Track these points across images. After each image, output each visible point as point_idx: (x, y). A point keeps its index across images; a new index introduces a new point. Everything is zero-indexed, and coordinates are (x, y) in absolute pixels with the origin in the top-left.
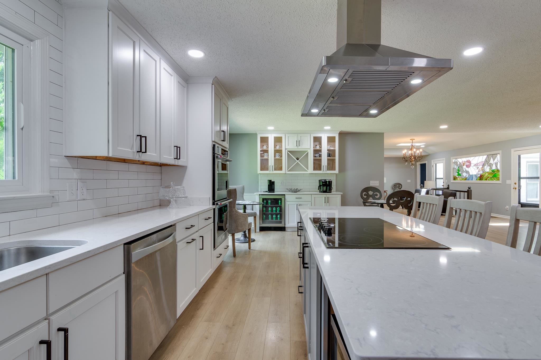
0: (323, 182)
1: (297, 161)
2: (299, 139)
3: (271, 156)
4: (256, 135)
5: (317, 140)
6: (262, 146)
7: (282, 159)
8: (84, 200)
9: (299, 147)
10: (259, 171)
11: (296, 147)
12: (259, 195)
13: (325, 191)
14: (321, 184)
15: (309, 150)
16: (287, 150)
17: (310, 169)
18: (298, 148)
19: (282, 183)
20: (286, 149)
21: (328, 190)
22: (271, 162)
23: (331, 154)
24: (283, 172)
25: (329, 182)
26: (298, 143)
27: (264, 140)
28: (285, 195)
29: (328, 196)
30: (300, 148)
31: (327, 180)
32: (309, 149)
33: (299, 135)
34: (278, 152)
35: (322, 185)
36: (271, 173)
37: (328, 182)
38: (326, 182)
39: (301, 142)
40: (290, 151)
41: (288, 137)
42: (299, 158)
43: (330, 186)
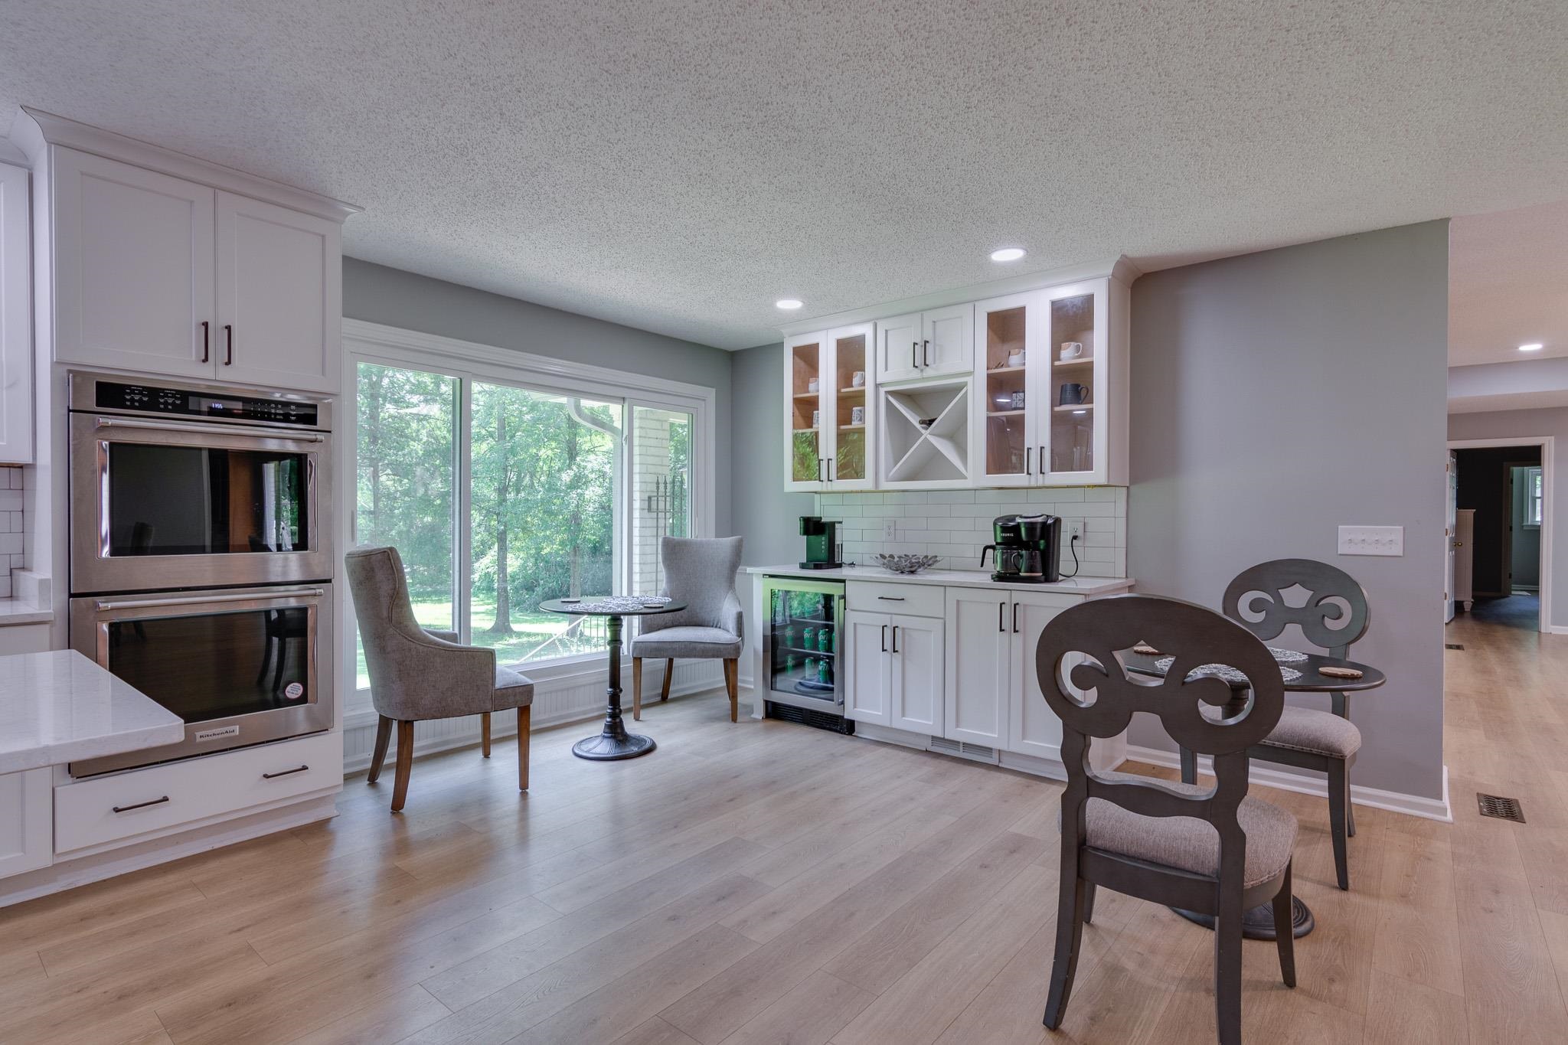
0: (1006, 530)
1: (926, 434)
2: (928, 335)
3: (827, 425)
4: (778, 347)
5: (1005, 327)
7: (865, 428)
9: (929, 372)
10: (789, 484)
11: (915, 374)
12: (763, 575)
13: (1012, 574)
14: (998, 540)
15: (970, 381)
16: (882, 390)
17: (975, 467)
18: (925, 375)
19: (892, 530)
20: (877, 386)
23: (1075, 386)
24: (868, 482)
25: (1030, 527)
26: (922, 352)
27: (807, 357)
28: (843, 581)
29: (1017, 597)
30: (933, 377)
31: (1019, 520)
32: (968, 375)
33: (928, 317)
34: (848, 403)
35: (998, 544)
36: (825, 491)
38: (1018, 527)
39: (935, 345)
40: (896, 394)
41: (886, 331)
42: (931, 422)
43: (1039, 549)
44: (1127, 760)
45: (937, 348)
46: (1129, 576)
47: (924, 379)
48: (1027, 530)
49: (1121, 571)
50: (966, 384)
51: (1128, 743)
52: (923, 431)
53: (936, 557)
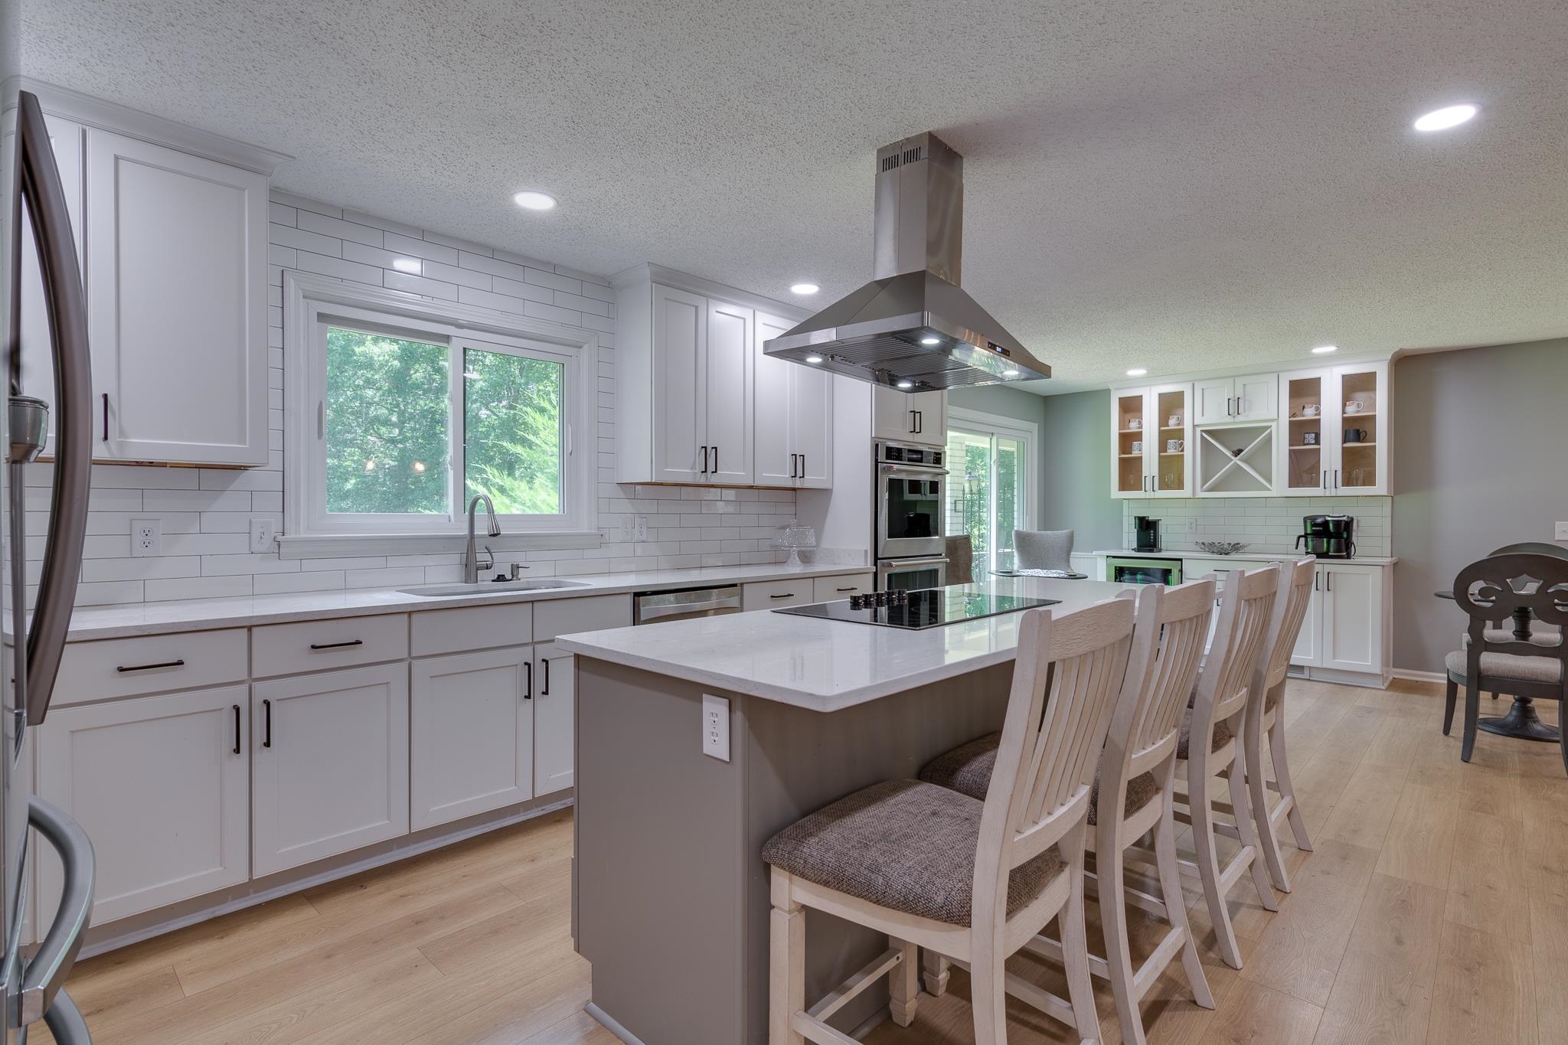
0: (1314, 525)
1: (1236, 460)
2: (1239, 394)
3: (1148, 450)
4: (1107, 392)
5: (1304, 390)
6: (1123, 424)
7: (1183, 455)
8: (644, 542)
9: (1240, 418)
10: (1116, 493)
11: (1229, 419)
12: (1107, 557)
13: (1324, 553)
14: (1309, 531)
15: (1274, 425)
16: (1198, 430)
17: (1279, 482)
18: (1236, 420)
19: (1194, 525)
20: (1194, 426)
21: (1332, 549)
22: (1150, 467)
23: (1356, 430)
24: (1187, 492)
25: (1337, 523)
26: (1235, 405)
27: (1131, 407)
28: (1181, 560)
29: (1328, 568)
30: (1242, 421)
31: (1329, 519)
32: (1273, 420)
33: (1240, 382)
34: (1169, 436)
35: (1309, 534)
36: (1150, 498)
37: (1331, 525)
38: (1326, 523)
39: (1245, 400)
40: (1208, 432)
41: (1203, 389)
42: (1240, 451)
43: (1343, 538)
44: (1394, 678)
45: (1246, 402)
46: (1393, 555)
47: (1235, 423)
48: (1334, 525)
49: (1387, 551)
50: (1271, 427)
51: (1393, 667)
52: (1233, 458)
53: (1239, 544)
